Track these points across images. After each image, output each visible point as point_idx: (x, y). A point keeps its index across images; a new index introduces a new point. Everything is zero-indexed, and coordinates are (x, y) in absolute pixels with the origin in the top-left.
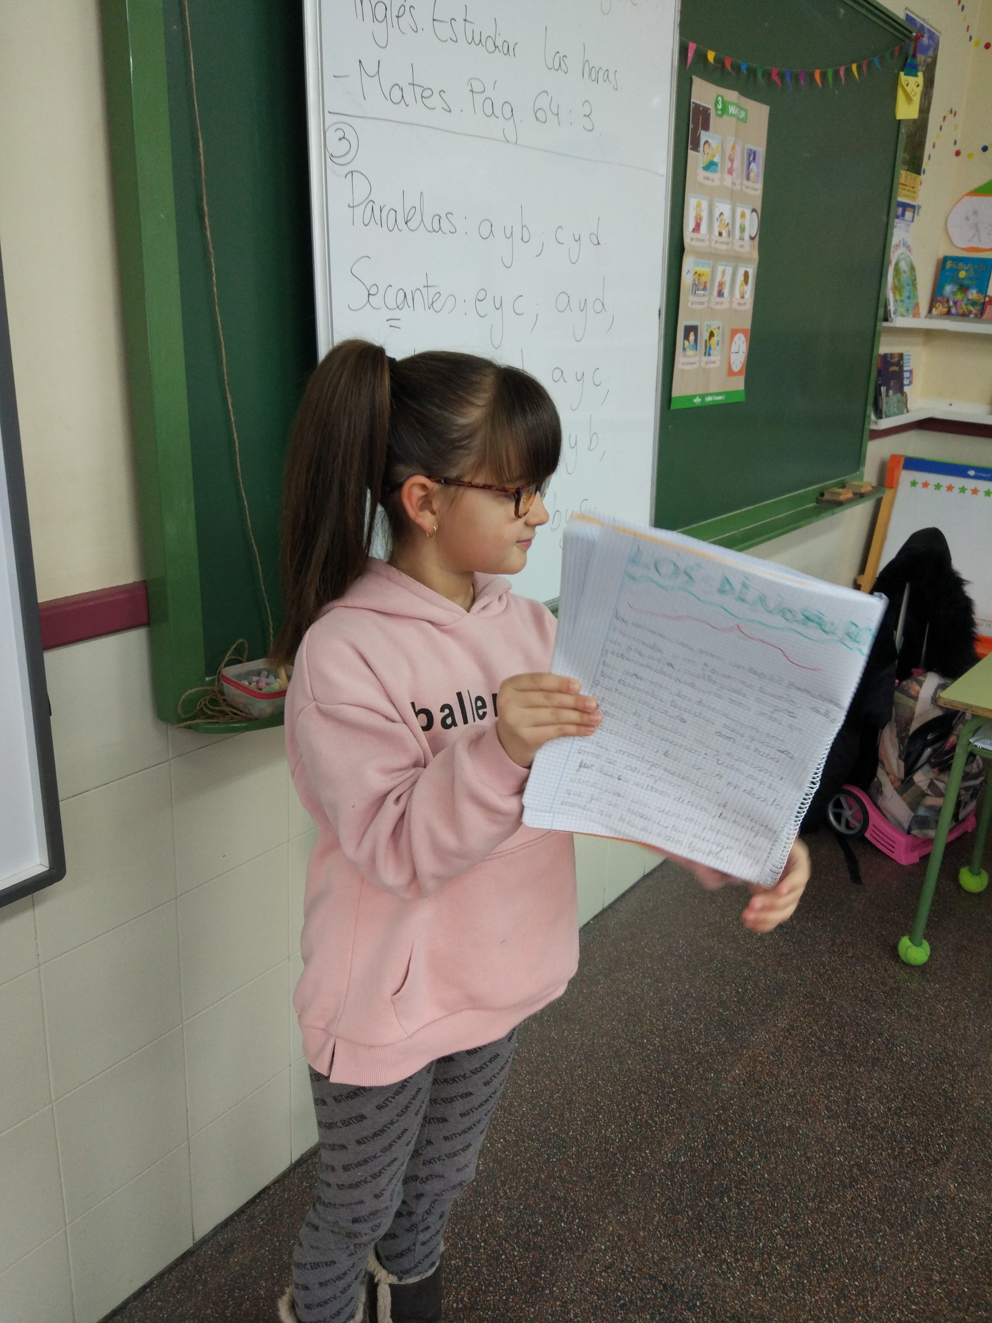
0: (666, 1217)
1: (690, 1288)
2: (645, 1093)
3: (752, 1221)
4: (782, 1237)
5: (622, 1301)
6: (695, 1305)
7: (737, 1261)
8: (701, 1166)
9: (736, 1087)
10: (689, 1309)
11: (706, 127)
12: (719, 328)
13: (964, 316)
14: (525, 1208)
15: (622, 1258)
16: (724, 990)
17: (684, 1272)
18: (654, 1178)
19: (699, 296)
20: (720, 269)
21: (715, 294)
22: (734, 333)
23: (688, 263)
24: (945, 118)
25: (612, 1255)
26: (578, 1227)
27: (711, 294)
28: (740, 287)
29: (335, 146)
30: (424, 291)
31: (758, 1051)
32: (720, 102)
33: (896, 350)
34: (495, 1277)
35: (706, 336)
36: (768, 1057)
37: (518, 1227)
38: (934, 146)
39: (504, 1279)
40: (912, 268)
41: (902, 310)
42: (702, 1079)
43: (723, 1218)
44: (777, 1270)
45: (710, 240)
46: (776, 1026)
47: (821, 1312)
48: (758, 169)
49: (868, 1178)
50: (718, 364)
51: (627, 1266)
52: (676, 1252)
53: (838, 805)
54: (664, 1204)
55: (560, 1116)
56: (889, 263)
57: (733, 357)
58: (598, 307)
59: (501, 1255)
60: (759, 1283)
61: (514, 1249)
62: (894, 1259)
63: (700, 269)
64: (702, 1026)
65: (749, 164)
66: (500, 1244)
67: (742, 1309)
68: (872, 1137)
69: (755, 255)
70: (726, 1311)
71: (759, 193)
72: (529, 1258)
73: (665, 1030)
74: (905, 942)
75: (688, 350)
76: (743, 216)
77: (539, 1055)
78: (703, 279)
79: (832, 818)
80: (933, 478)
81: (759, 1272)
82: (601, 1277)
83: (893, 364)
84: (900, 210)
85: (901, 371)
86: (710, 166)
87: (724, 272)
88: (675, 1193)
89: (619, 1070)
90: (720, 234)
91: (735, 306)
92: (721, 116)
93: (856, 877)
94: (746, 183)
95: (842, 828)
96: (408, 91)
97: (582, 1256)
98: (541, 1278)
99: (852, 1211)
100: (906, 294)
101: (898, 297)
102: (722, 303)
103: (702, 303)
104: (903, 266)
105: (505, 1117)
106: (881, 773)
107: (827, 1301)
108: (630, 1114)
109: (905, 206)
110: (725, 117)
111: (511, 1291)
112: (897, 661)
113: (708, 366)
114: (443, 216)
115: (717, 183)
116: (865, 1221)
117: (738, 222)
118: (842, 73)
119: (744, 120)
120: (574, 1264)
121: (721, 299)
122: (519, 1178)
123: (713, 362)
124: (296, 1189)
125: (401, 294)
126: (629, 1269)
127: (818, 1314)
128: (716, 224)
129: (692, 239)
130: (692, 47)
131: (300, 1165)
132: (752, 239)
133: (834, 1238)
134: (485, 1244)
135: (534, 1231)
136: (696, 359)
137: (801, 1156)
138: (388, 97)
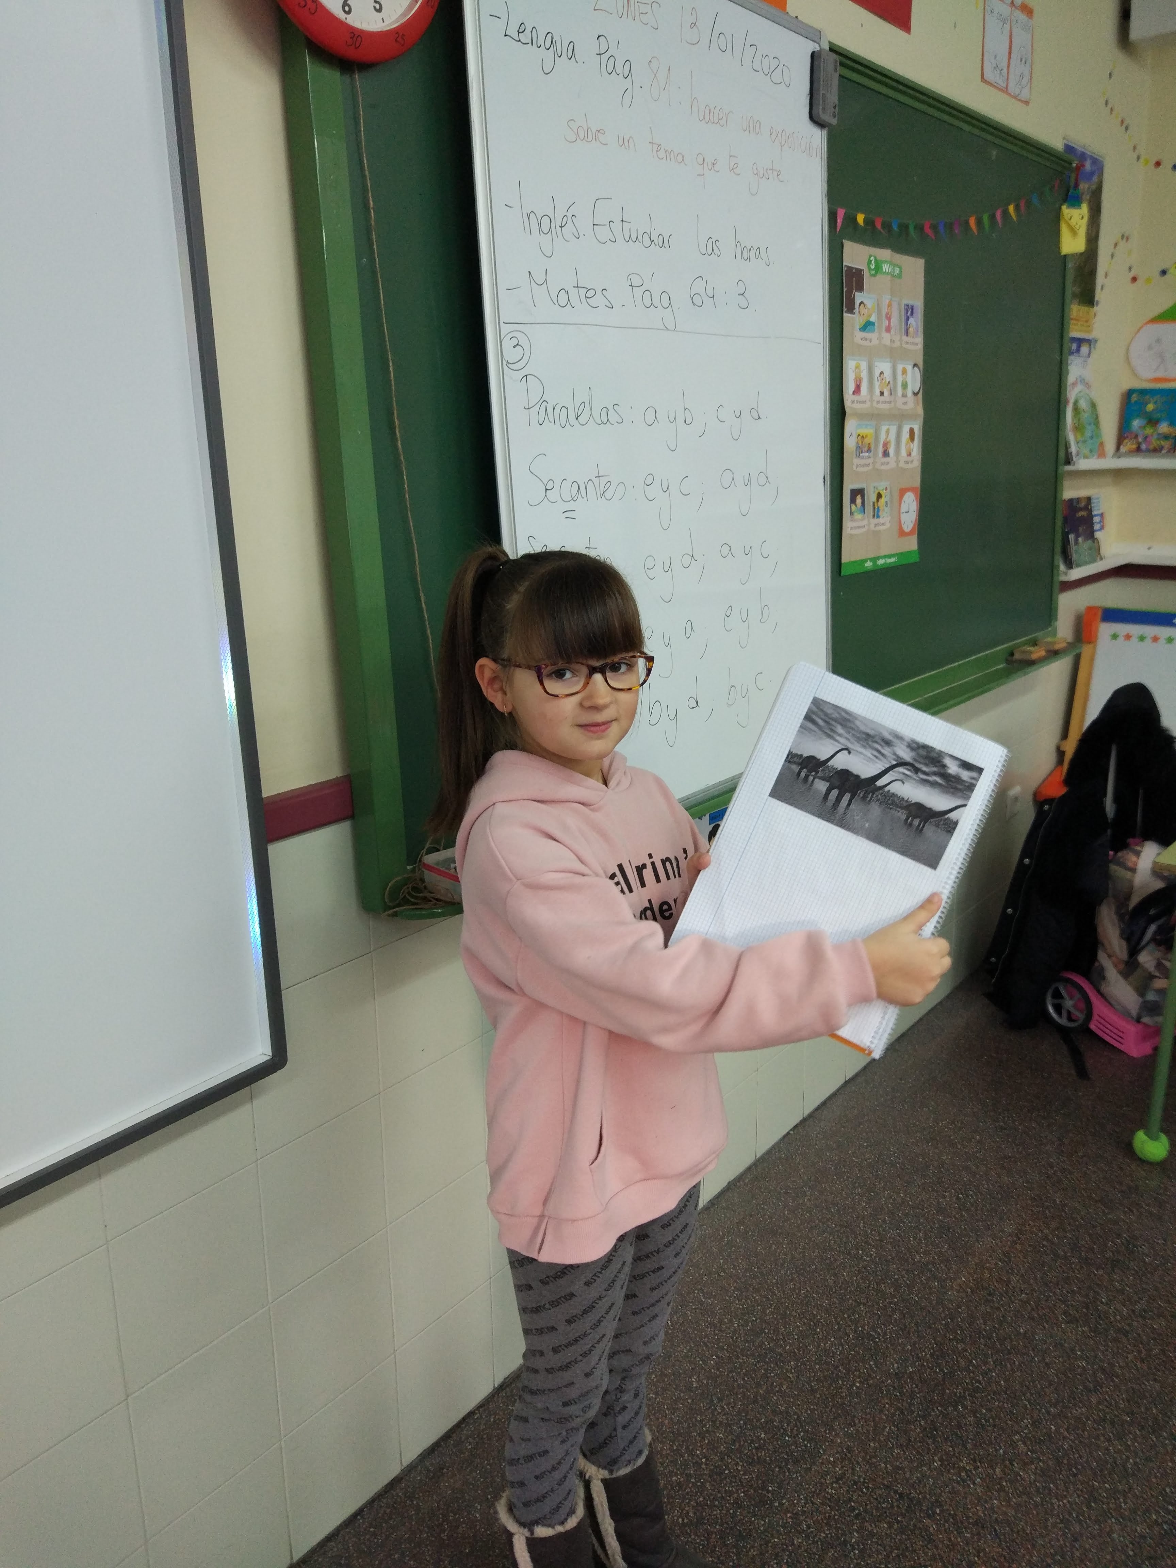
0: (897, 1426)
1: (928, 1496)
2: (864, 1305)
3: (990, 1428)
4: (1024, 1443)
5: (857, 1511)
6: (934, 1513)
7: (976, 1468)
8: (930, 1375)
9: (963, 1295)
10: (929, 1516)
11: (860, 288)
12: (886, 489)
13: (1156, 451)
14: (745, 1424)
15: (853, 1469)
16: (944, 1197)
17: (920, 1481)
18: (881, 1388)
19: (863, 458)
20: (884, 428)
21: (880, 454)
22: (902, 492)
23: (851, 427)
24: (1116, 245)
25: (842, 1467)
26: (804, 1441)
27: (875, 455)
28: (906, 445)
29: (511, 354)
30: (596, 481)
31: (984, 1258)
32: (873, 262)
33: (1082, 493)
34: (719, 1492)
35: (873, 498)
36: (996, 1264)
37: (740, 1442)
38: (1106, 275)
39: (730, 1493)
40: (1093, 405)
41: (1086, 451)
42: (925, 1288)
43: (959, 1426)
44: (1020, 1476)
45: (871, 400)
46: (1003, 1231)
47: (1070, 1514)
48: (917, 323)
49: (1113, 1381)
50: (888, 525)
51: (859, 1477)
52: (911, 1461)
53: (1057, 995)
54: (893, 1415)
55: (774, 1330)
56: (1067, 402)
57: (904, 517)
58: (763, 480)
59: (725, 1470)
60: (1001, 1489)
61: (737, 1464)
62: (1146, 1460)
63: (863, 431)
64: (921, 1235)
65: (908, 319)
66: (722, 1460)
67: (985, 1515)
68: (1116, 1340)
69: (920, 410)
70: (968, 1517)
71: (920, 346)
72: (754, 1471)
73: (881, 1241)
74: (1140, 1137)
75: (855, 514)
76: (904, 372)
77: (746, 1270)
78: (867, 441)
79: (1051, 1010)
80: (1135, 629)
81: (1001, 1478)
82: (832, 1488)
83: (1081, 509)
84: (1074, 346)
85: (1090, 516)
86: (867, 326)
87: (888, 432)
88: (905, 1404)
89: (835, 1282)
90: (882, 394)
91: (902, 464)
92: (875, 275)
93: (1082, 1073)
94: (905, 338)
95: (1063, 1021)
96: (573, 293)
97: (810, 1469)
98: (769, 1491)
99: (1098, 1415)
100: (1088, 434)
101: (1079, 438)
102: (888, 463)
103: (867, 465)
104: (1083, 404)
105: (717, 1334)
106: (1102, 957)
107: (1076, 1504)
108: (849, 1326)
109: (1080, 341)
110: (879, 276)
111: (738, 1505)
112: (1109, 832)
113: (878, 528)
114: (610, 408)
115: (875, 342)
116: (1113, 1423)
117: (900, 379)
118: (998, 215)
119: (899, 276)
120: (802, 1477)
121: (886, 459)
122: (737, 1394)
123: (883, 524)
124: (501, 1413)
125: (575, 486)
126: (862, 1480)
127: (1067, 1516)
128: (877, 384)
129: (853, 402)
130: (841, 213)
131: (502, 1390)
132: (915, 394)
133: (1080, 1442)
134: (707, 1460)
135: (756, 1445)
136: (865, 522)
137: (1039, 1362)
138: (555, 302)
